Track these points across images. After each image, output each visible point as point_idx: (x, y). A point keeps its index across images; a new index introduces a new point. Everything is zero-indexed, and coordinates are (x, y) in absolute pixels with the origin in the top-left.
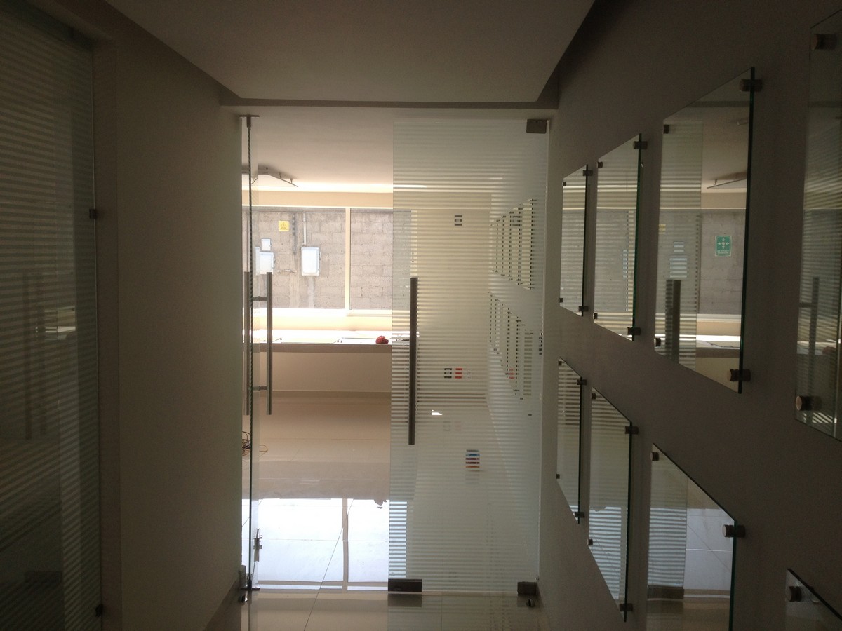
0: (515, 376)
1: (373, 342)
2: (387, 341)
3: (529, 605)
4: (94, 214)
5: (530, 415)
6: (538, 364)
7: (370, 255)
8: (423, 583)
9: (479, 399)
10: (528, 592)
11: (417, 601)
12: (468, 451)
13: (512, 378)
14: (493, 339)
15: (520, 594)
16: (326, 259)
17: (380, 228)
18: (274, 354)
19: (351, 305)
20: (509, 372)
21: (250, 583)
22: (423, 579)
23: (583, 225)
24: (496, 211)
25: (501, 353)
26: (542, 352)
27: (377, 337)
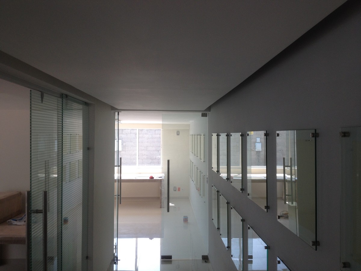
0: (200, 190)
1: (148, 178)
2: (153, 178)
3: (206, 262)
4: (88, 149)
5: (205, 202)
6: (207, 186)
7: (142, 142)
8: (172, 256)
9: (187, 198)
10: (205, 258)
11: (170, 262)
12: (184, 216)
13: (199, 191)
14: (192, 177)
15: (202, 259)
16: (124, 144)
17: (146, 132)
18: (122, 183)
19: (139, 163)
20: (197, 189)
21: (117, 258)
22: (172, 255)
23: (217, 145)
24: (192, 132)
25: (195, 182)
26: (208, 182)
27: (150, 176)
